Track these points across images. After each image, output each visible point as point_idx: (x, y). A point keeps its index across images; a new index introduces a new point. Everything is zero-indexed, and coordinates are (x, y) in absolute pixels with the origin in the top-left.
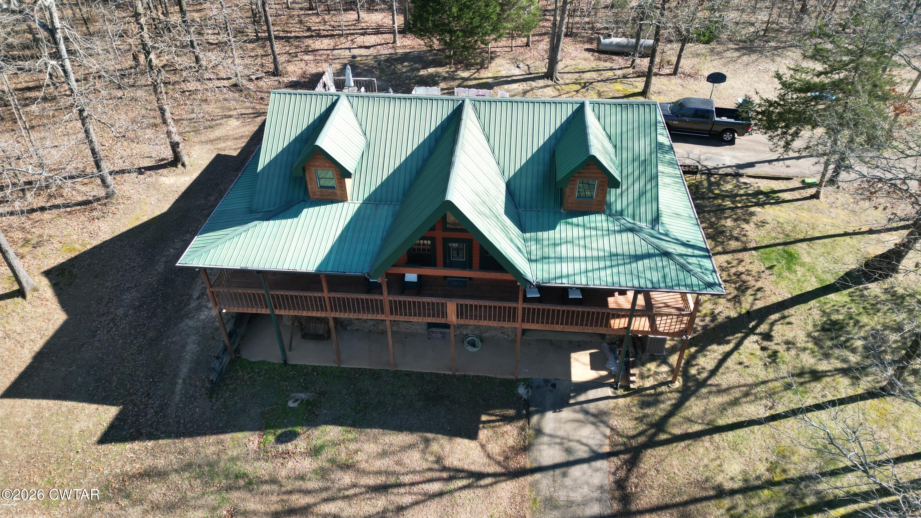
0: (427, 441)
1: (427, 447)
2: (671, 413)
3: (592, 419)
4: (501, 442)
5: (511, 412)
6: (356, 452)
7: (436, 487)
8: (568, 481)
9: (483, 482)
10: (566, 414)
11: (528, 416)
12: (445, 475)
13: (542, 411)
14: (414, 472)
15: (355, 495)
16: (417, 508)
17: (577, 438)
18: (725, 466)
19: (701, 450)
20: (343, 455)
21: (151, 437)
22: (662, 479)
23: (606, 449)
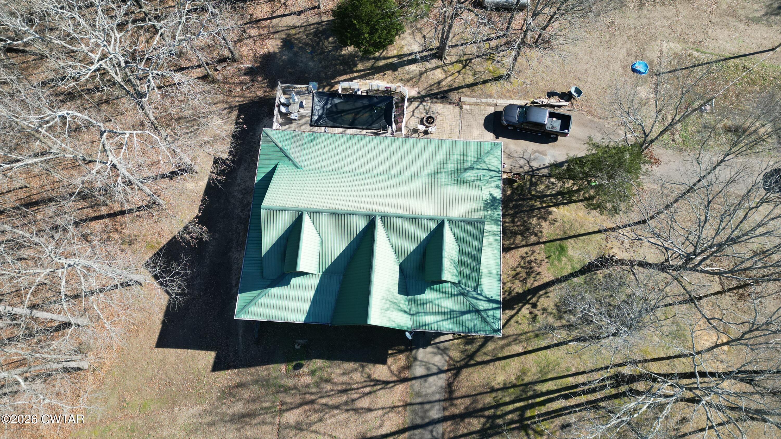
0: (363, 367)
1: (363, 370)
2: (478, 350)
3: (441, 352)
4: (398, 364)
5: (403, 348)
6: (331, 373)
7: (367, 390)
8: (427, 385)
9: (389, 386)
10: (429, 349)
11: (411, 350)
12: (372, 383)
13: (417, 348)
14: (358, 383)
15: (333, 395)
16: (360, 400)
17: (433, 362)
18: (497, 378)
19: (488, 370)
20: (325, 376)
21: (235, 367)
22: (469, 384)
23: (446, 368)
